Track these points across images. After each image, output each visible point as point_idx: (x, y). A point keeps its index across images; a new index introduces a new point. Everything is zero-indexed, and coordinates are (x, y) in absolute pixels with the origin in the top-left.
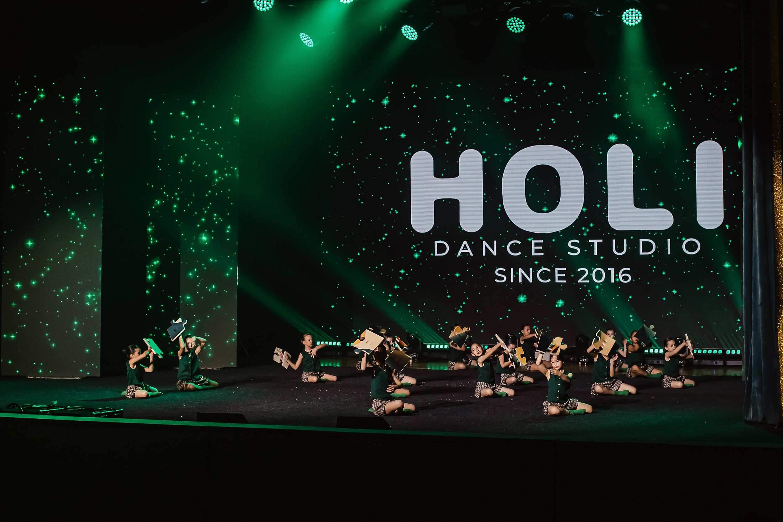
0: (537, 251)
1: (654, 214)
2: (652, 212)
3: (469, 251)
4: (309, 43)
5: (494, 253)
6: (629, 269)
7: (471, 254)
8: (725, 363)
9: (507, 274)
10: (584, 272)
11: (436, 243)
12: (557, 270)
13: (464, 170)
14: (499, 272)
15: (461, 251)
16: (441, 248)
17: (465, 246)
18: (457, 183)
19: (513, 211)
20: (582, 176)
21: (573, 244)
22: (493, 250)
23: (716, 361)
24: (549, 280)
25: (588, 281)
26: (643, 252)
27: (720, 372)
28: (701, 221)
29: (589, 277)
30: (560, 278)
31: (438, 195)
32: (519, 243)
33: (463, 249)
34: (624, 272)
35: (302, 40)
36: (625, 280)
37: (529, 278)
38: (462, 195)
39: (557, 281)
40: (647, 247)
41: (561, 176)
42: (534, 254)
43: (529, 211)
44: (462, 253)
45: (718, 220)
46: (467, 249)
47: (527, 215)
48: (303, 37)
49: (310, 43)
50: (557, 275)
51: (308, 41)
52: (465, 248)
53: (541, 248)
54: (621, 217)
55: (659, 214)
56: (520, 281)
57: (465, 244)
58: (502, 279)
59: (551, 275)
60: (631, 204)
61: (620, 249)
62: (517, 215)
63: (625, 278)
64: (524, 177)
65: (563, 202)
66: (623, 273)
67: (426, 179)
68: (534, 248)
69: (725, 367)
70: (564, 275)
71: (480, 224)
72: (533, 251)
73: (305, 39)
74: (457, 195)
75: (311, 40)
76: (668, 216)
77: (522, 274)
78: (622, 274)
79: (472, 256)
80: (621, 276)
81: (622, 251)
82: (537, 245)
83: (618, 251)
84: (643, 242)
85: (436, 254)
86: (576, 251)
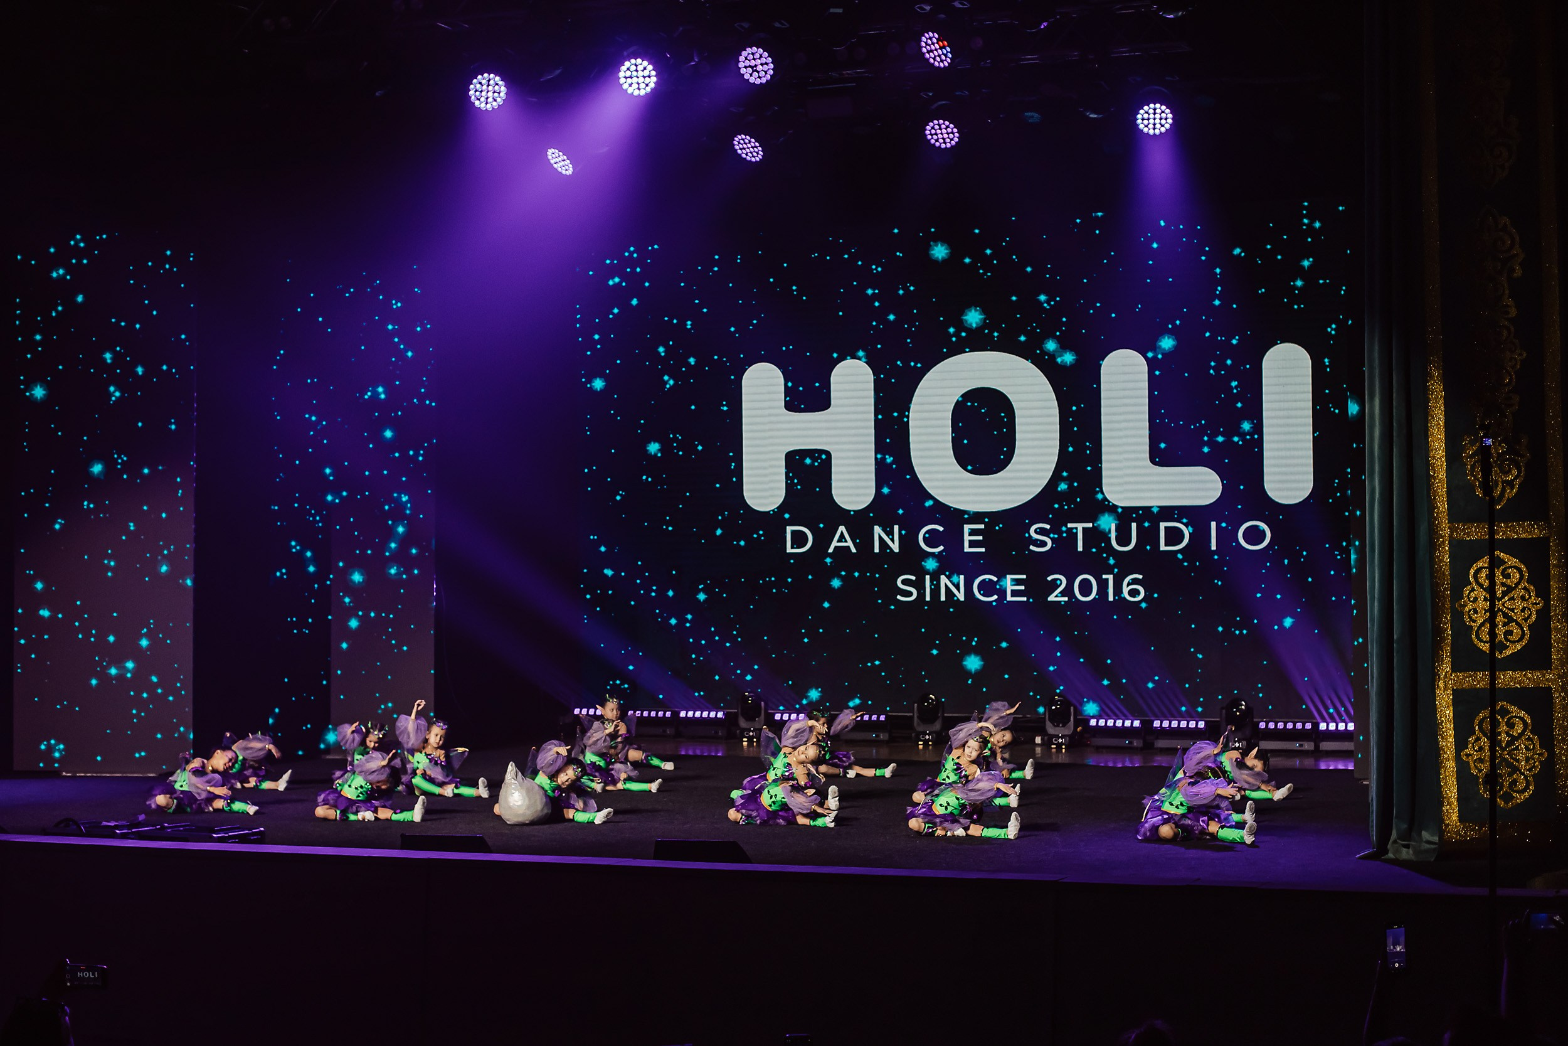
0: (972, 544)
1: (1188, 478)
2: (1183, 474)
3: (850, 544)
4: (564, 168)
5: (896, 547)
6: (1141, 577)
7: (854, 550)
8: (1317, 746)
9: (919, 585)
10: (1059, 582)
11: (789, 529)
12: (1009, 577)
13: (841, 398)
14: (904, 582)
15: (835, 544)
16: (799, 540)
17: (842, 534)
18: (826, 421)
19: (930, 473)
20: (1055, 408)
21: (1038, 531)
22: (893, 541)
23: (1301, 743)
24: (995, 597)
25: (1066, 599)
26: (1166, 545)
27: (1309, 762)
28: (1271, 490)
29: (1069, 591)
30: (1014, 593)
31: (792, 444)
32: (941, 529)
33: (839, 541)
34: (1131, 582)
35: (552, 162)
36: (1134, 597)
37: (960, 593)
38: (837, 443)
39: (1009, 598)
40: (1174, 536)
41: (1018, 409)
42: (967, 549)
43: (959, 472)
44: (836, 547)
45: (1304, 489)
46: (846, 541)
47: (954, 479)
48: (554, 156)
49: (567, 167)
50: (1009, 588)
51: (563, 163)
52: (842, 539)
53: (981, 538)
54: (1126, 483)
55: (1196, 478)
56: (943, 598)
57: (842, 531)
58: (910, 594)
60: (1143, 459)
61: (1124, 541)
62: (937, 480)
63: (1134, 593)
64: (948, 411)
65: (1020, 455)
66: (1129, 584)
67: (770, 415)
68: (967, 538)
69: (1318, 754)
70: (1023, 588)
71: (869, 495)
72: (966, 544)
73: (557, 160)
74: (826, 444)
75: (568, 161)
76: (1212, 481)
77: (946, 586)
78: (1128, 586)
79: (854, 553)
80: (1126, 590)
81: (1128, 543)
82: (973, 532)
83: (1119, 543)
84: (1166, 528)
85: (789, 550)
86: (1044, 544)
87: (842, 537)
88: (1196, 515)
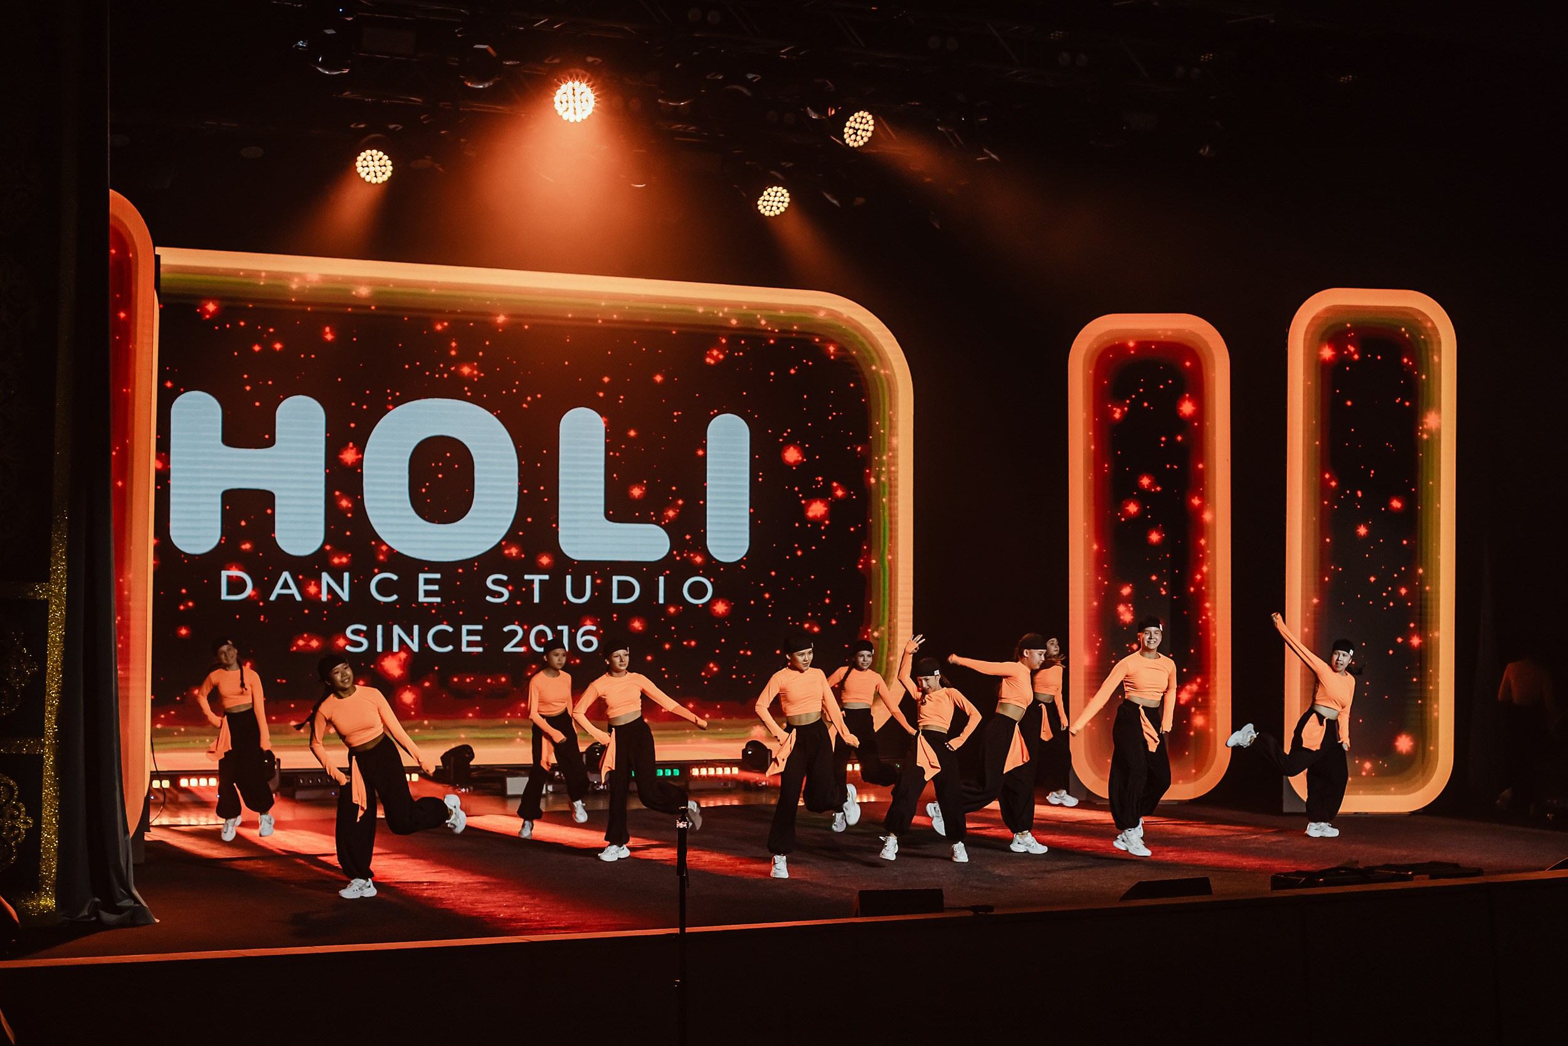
0: (428, 594)
1: (638, 534)
2: (635, 530)
3: (294, 590)
5: (345, 596)
6: (594, 628)
7: (298, 598)
9: (371, 636)
10: (515, 633)
11: (224, 574)
12: (465, 628)
13: (287, 435)
14: (354, 632)
15: (278, 590)
16: (236, 586)
17: (285, 581)
18: (270, 458)
19: (384, 518)
20: (513, 457)
21: (495, 582)
22: (342, 589)
24: (450, 648)
25: (522, 649)
26: (619, 598)
28: (714, 549)
29: (524, 641)
30: (470, 644)
31: (230, 481)
32: (395, 577)
33: (283, 588)
34: (585, 633)
36: (588, 648)
37: (413, 643)
38: (280, 483)
39: (465, 649)
40: (626, 590)
41: (476, 459)
42: (422, 598)
43: (415, 519)
44: (279, 595)
45: (741, 548)
46: (289, 588)
47: (411, 525)
50: (465, 639)
52: (286, 587)
53: (436, 587)
54: (580, 536)
55: (644, 535)
56: (396, 648)
57: (286, 578)
58: (360, 644)
59: (455, 638)
60: (599, 514)
61: (578, 592)
62: (392, 524)
63: (588, 644)
64: (405, 458)
65: (478, 504)
66: (583, 635)
67: (203, 447)
68: (422, 587)
70: (478, 638)
71: (318, 539)
72: (421, 594)
74: (269, 482)
76: (660, 538)
77: (400, 637)
78: (582, 637)
79: (299, 602)
80: (580, 641)
81: (582, 595)
82: (427, 582)
83: (575, 595)
84: (619, 582)
85: (224, 596)
86: (501, 595)
87: (286, 585)
88: (644, 571)
